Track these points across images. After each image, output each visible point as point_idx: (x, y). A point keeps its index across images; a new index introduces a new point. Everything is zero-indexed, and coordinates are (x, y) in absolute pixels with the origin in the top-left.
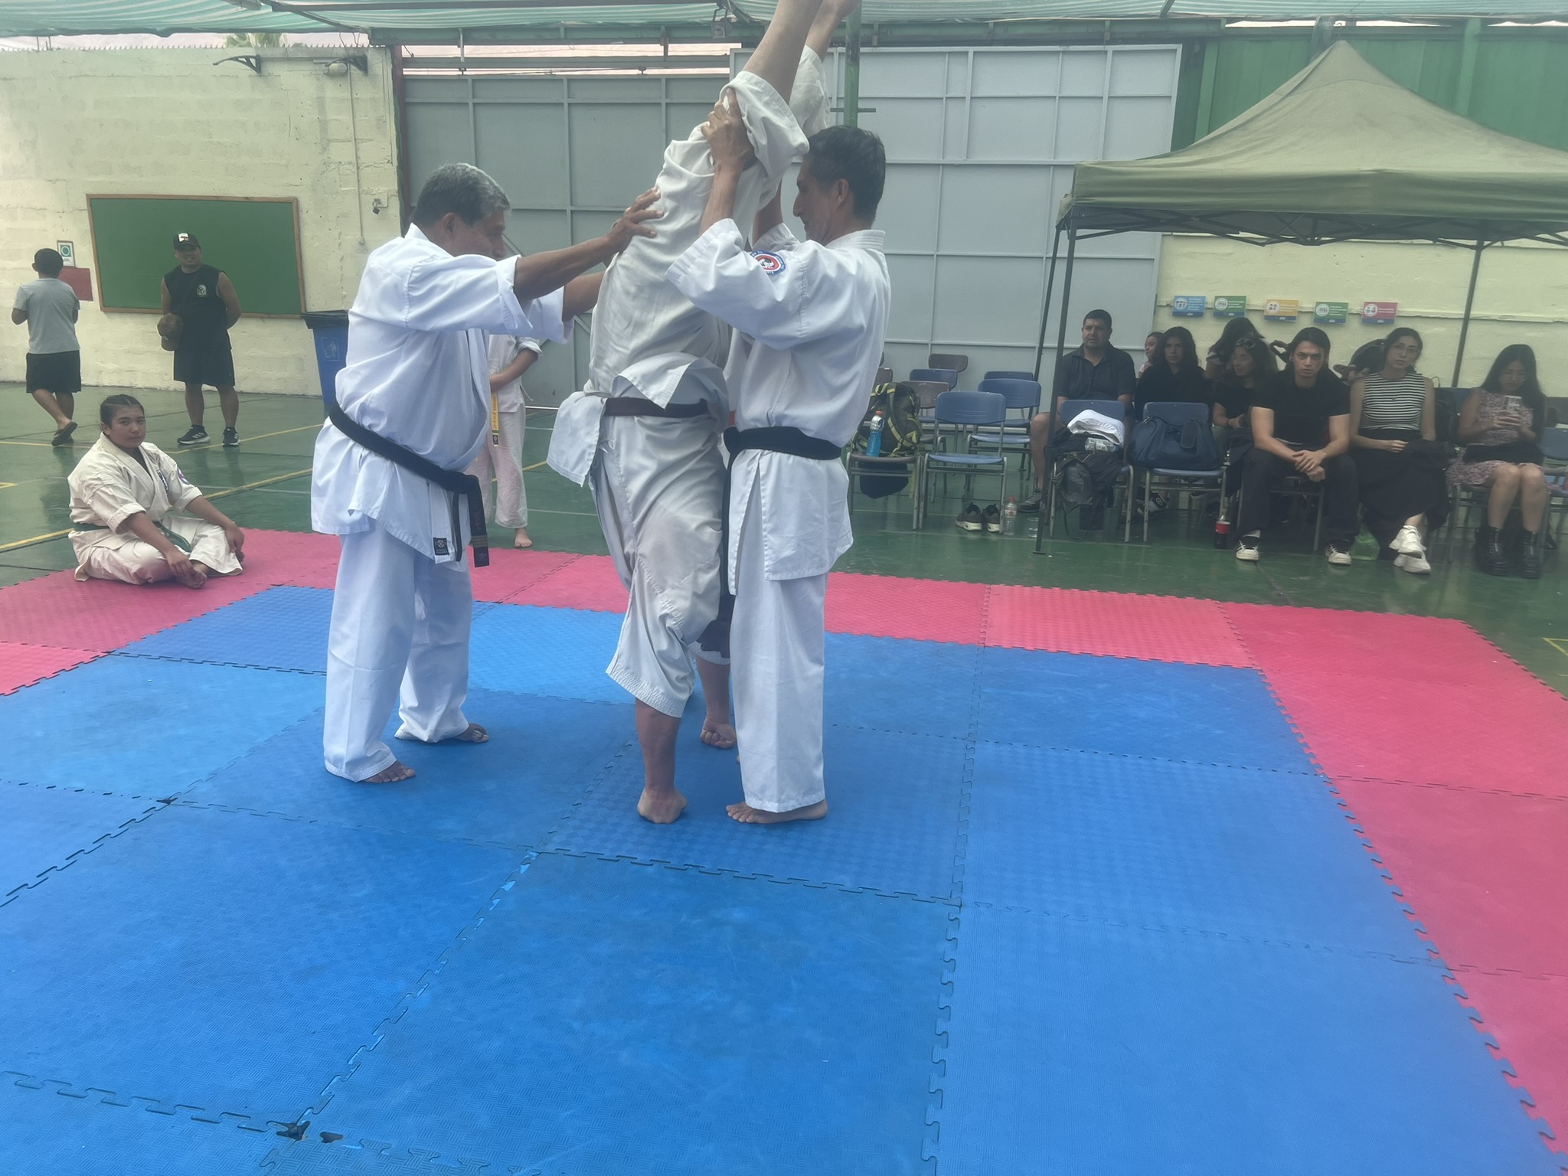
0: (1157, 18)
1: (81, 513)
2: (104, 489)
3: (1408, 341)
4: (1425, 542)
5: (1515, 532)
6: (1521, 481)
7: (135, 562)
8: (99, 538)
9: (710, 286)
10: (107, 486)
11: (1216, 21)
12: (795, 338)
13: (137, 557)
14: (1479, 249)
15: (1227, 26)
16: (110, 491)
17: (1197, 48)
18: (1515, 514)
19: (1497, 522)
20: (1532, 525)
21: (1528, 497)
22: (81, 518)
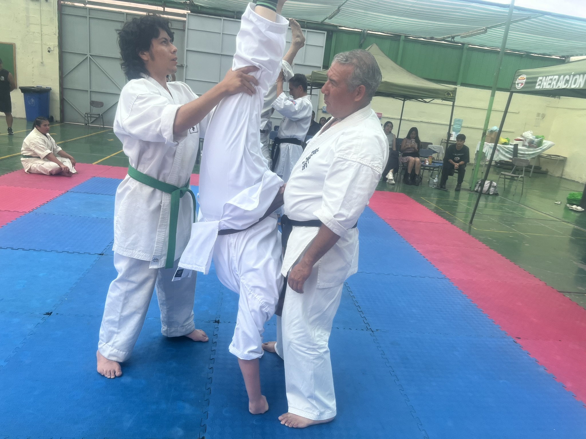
0: (320, 23)
1: (27, 152)
2: (39, 145)
3: (390, 124)
4: (394, 176)
5: (414, 175)
6: (415, 161)
7: (51, 168)
8: (34, 160)
9: (282, 107)
10: (41, 144)
11: (336, 26)
12: (298, 118)
13: (51, 166)
14: (404, 101)
15: (339, 28)
16: (41, 146)
17: (331, 34)
18: (413, 170)
19: (409, 172)
20: (417, 173)
21: (416, 166)
22: (27, 154)
